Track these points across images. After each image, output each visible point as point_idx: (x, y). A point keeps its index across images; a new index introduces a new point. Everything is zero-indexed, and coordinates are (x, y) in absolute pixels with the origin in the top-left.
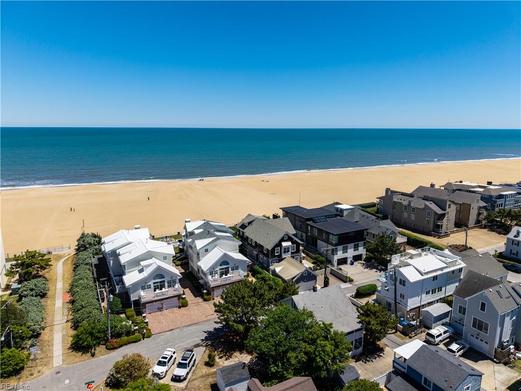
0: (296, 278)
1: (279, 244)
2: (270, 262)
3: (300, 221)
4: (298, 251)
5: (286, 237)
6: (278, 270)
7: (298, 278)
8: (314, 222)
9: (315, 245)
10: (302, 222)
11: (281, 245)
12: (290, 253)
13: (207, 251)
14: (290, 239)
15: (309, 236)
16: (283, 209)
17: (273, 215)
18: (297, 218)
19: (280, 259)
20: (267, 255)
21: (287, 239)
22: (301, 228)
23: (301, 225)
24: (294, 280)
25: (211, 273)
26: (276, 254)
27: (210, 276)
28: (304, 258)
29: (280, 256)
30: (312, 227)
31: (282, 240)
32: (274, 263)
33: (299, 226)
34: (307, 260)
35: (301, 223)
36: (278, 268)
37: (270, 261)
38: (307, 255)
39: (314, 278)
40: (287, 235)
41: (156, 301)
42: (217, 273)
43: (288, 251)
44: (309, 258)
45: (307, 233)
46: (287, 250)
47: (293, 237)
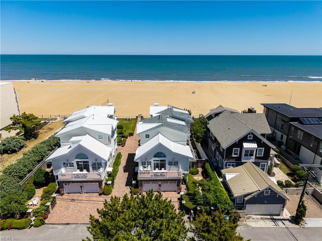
0: (249, 197)
1: (239, 144)
2: (225, 164)
3: (282, 120)
4: (266, 156)
5: (250, 137)
6: (229, 177)
7: (254, 197)
8: (301, 123)
9: (297, 151)
10: (285, 122)
11: (242, 145)
12: (254, 157)
13: (147, 136)
14: (255, 139)
15: (290, 139)
16: (265, 105)
17: (249, 109)
18: (278, 116)
19: (238, 162)
20: (221, 154)
21: (252, 139)
22: (282, 128)
23: (282, 125)
24: (246, 199)
25: (143, 164)
26: (233, 156)
27: (141, 167)
28: (276, 165)
29: (239, 159)
30: (297, 128)
31: (245, 139)
32: (229, 165)
33: (281, 126)
34: (280, 168)
35: (283, 123)
36: (230, 175)
37: (225, 162)
38: (283, 162)
39: (282, 201)
40: (252, 134)
41: (73, 182)
42: (150, 164)
43: (252, 155)
44: (284, 167)
45: (288, 136)
46: (250, 153)
47: (261, 138)
